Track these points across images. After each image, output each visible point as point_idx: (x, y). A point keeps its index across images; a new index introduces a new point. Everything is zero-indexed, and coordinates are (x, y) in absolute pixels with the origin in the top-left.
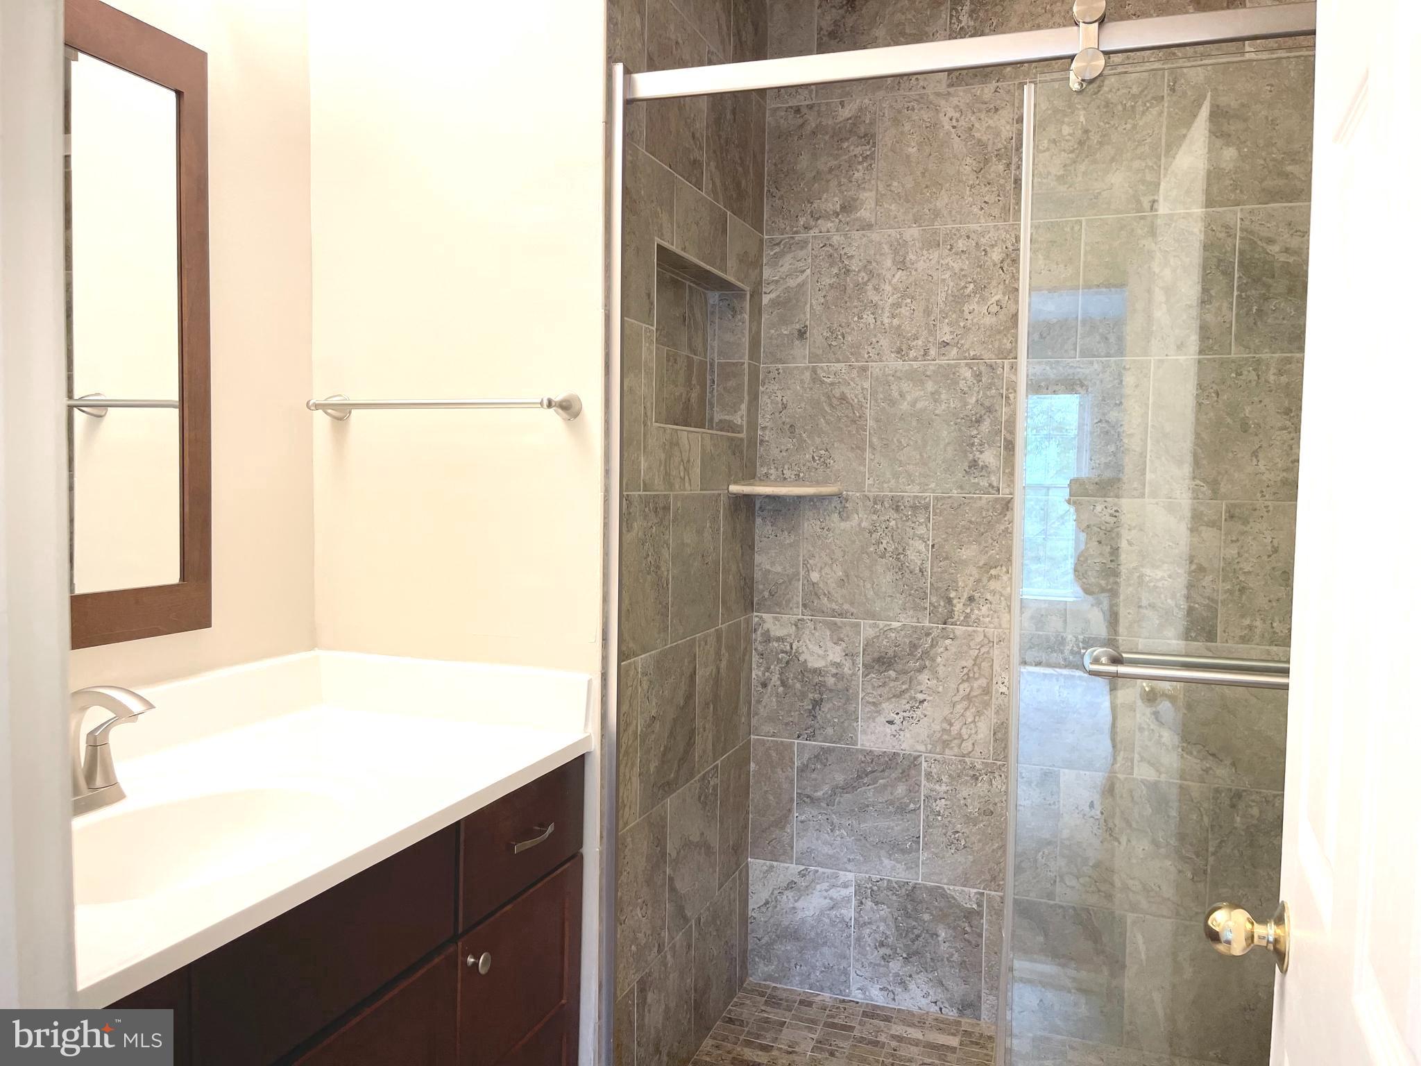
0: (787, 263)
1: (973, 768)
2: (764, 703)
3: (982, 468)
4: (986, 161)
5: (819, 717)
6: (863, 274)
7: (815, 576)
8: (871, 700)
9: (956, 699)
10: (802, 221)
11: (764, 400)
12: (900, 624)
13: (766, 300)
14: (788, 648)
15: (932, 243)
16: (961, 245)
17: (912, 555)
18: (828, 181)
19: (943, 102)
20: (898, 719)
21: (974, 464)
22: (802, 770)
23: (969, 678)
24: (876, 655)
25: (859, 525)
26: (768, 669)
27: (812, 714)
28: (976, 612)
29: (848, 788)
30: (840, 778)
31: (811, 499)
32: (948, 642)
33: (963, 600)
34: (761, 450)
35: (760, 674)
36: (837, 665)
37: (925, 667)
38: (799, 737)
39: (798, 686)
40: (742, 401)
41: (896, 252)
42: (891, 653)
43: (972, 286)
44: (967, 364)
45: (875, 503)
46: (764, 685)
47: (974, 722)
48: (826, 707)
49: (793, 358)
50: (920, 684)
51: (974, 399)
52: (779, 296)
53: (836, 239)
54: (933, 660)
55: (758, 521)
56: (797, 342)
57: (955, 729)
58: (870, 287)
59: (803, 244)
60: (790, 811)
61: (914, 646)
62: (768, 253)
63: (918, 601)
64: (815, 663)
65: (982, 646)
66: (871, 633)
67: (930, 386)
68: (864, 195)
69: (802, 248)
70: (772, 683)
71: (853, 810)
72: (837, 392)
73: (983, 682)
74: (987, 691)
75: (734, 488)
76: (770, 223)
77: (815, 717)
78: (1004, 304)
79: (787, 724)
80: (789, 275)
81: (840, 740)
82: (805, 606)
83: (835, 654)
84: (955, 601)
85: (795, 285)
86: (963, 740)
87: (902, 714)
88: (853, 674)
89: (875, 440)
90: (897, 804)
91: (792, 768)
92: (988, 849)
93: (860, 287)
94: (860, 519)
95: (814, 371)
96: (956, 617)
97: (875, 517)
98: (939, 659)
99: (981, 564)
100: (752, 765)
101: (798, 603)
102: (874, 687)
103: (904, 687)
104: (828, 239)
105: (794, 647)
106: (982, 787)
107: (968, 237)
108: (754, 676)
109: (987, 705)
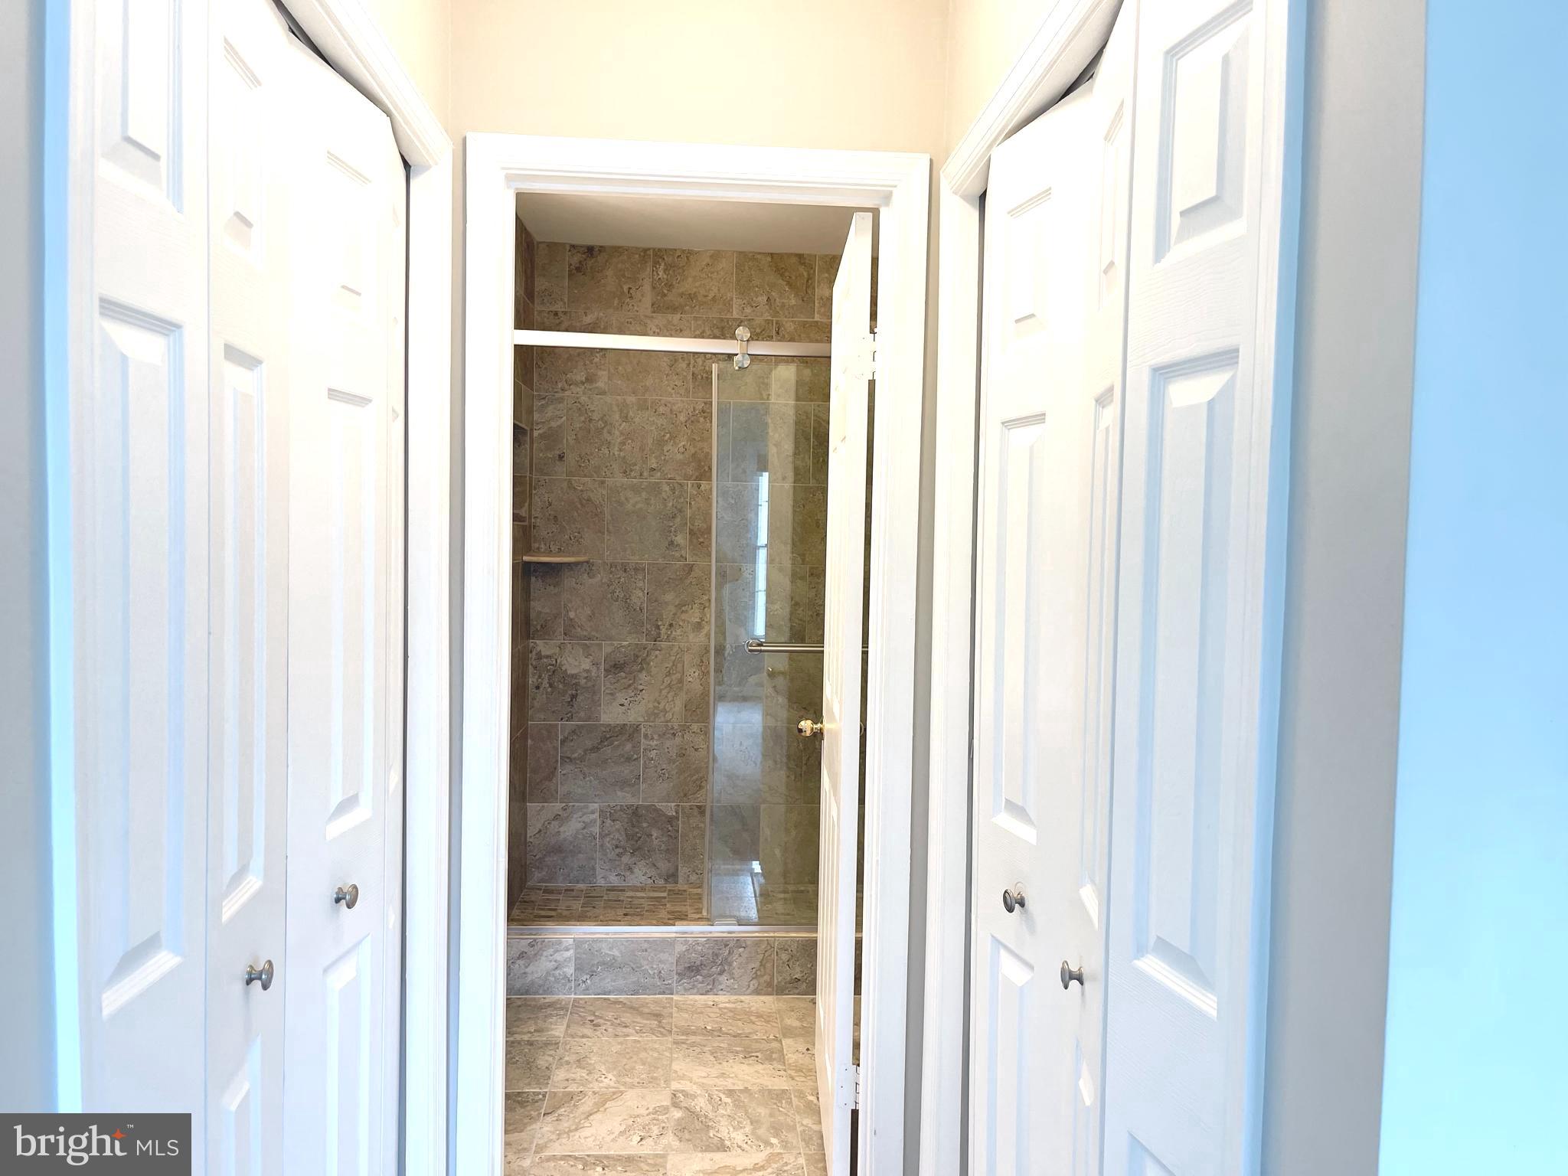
0: (550, 411)
1: (673, 728)
2: (537, 700)
3: (677, 546)
4: (676, 361)
5: (575, 706)
6: (600, 422)
7: (572, 615)
8: (609, 692)
9: (662, 687)
10: (560, 385)
11: (536, 499)
12: (627, 643)
13: (536, 434)
14: (554, 662)
15: (643, 406)
16: (661, 409)
17: (634, 599)
18: (577, 362)
19: (649, 322)
20: (626, 703)
21: (672, 543)
22: (563, 742)
23: (670, 673)
24: (612, 663)
25: (601, 580)
26: (540, 677)
27: (570, 704)
28: (674, 633)
29: (595, 749)
30: (589, 744)
31: (569, 564)
32: (657, 652)
33: (666, 627)
34: (534, 532)
35: (535, 680)
36: (588, 671)
37: (643, 669)
38: (562, 719)
39: (561, 686)
40: (525, 502)
41: (621, 411)
42: (622, 661)
43: (668, 435)
44: (666, 483)
45: (611, 567)
46: (538, 688)
47: (673, 700)
48: (580, 698)
49: (556, 473)
50: (640, 679)
51: (671, 504)
52: (545, 433)
53: (583, 399)
54: (648, 664)
55: (533, 579)
56: (557, 463)
57: (661, 706)
58: (605, 431)
59: (561, 400)
60: (555, 769)
61: (636, 656)
62: (537, 404)
63: (639, 628)
64: (571, 671)
65: (678, 654)
66: (609, 650)
67: (644, 494)
68: (600, 373)
69: (560, 403)
70: (543, 685)
71: (598, 763)
72: (585, 496)
73: (678, 675)
74: (681, 681)
75: (526, 558)
76: (538, 384)
77: (572, 706)
78: (687, 447)
79: (553, 712)
80: (552, 419)
81: (589, 719)
82: (565, 634)
83: (586, 664)
84: (661, 627)
85: (555, 426)
86: (667, 712)
87: (629, 699)
88: (598, 676)
89: (611, 527)
90: (626, 756)
91: (557, 740)
92: (682, 777)
93: (600, 431)
94: (601, 577)
95: (570, 481)
96: (662, 637)
97: (611, 576)
98: (652, 663)
99: (677, 603)
100: (529, 741)
101: (560, 632)
102: (611, 683)
103: (631, 682)
104: (578, 398)
105: (558, 661)
106: (678, 740)
107: (666, 405)
108: (530, 682)
109: (681, 689)
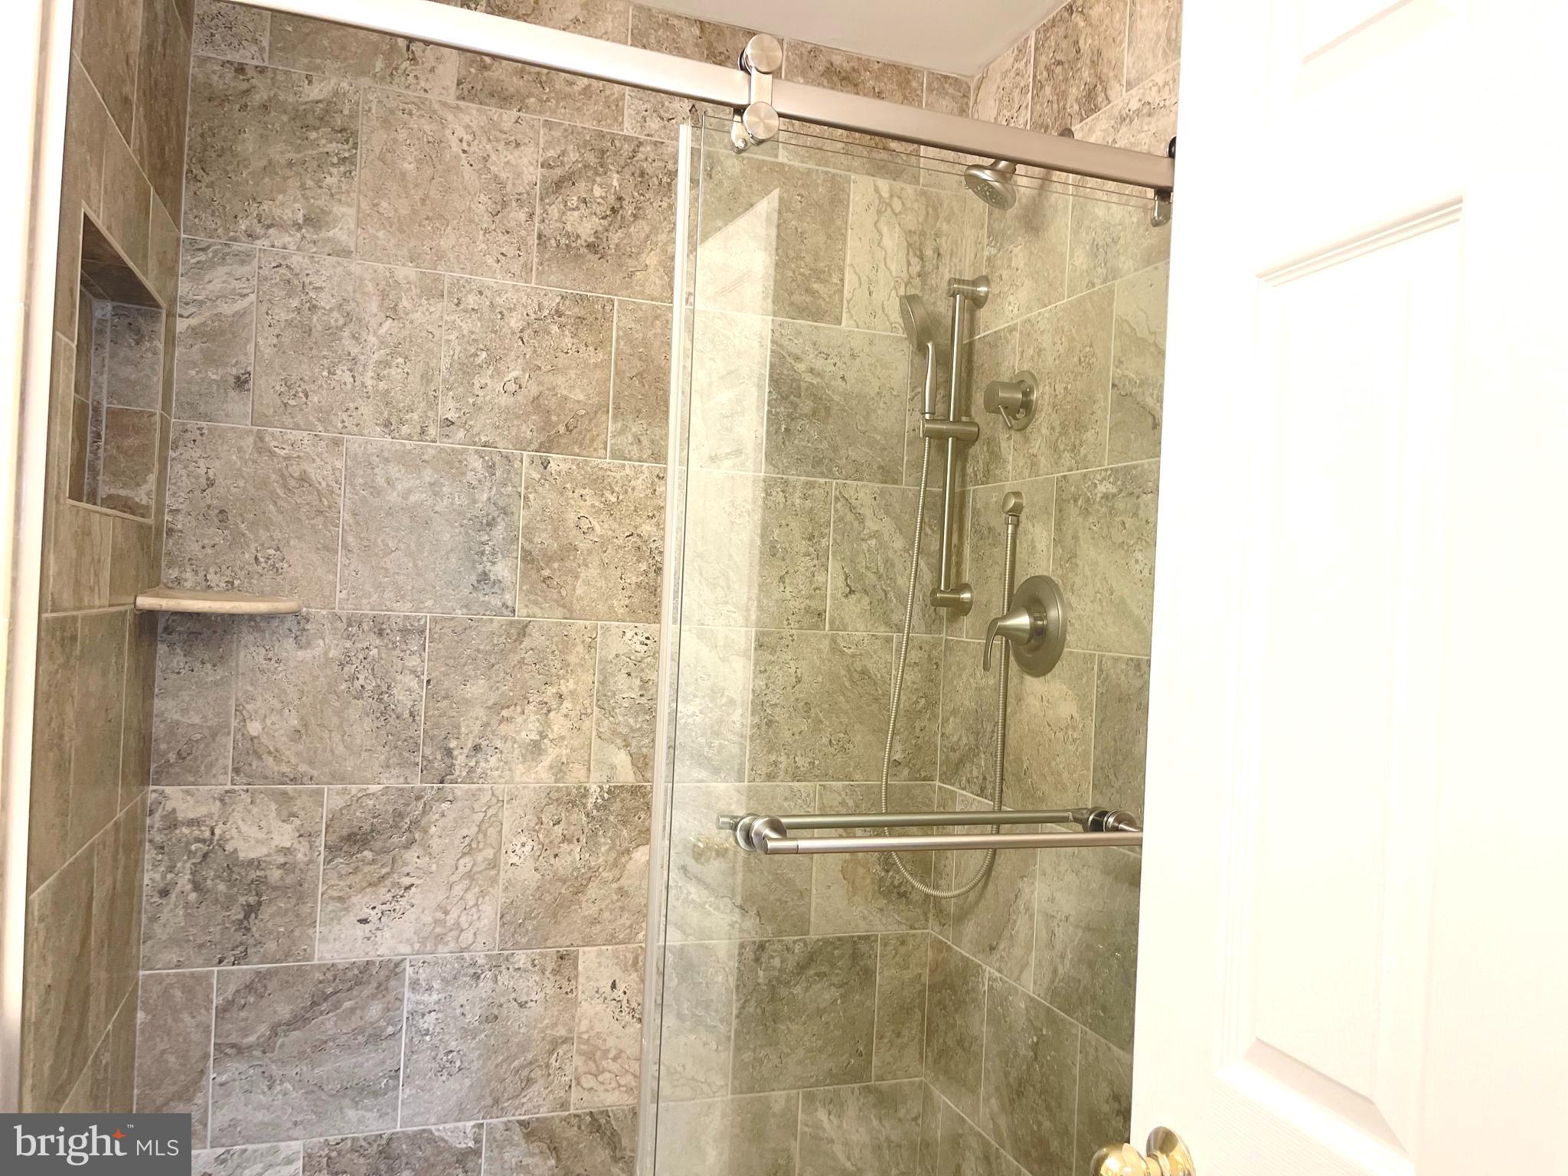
0: (218, 279)
1: (474, 964)
2: (162, 921)
3: (494, 583)
4: (505, 204)
5: (254, 929)
6: (335, 314)
7: (254, 728)
8: (336, 894)
9: (454, 878)
10: (243, 225)
11: (175, 470)
12: (381, 787)
13: (181, 325)
14: (207, 834)
15: (432, 291)
16: (471, 300)
17: (399, 694)
18: (285, 178)
19: (450, 117)
20: (373, 915)
21: (484, 577)
22: (223, 1011)
23: (471, 849)
24: (345, 832)
25: (326, 653)
26: (171, 869)
27: (243, 925)
28: (483, 764)
29: (298, 1021)
30: (284, 1011)
31: (252, 617)
32: (445, 806)
33: (466, 751)
34: (168, 544)
35: (157, 876)
36: (286, 851)
37: (414, 841)
38: (220, 962)
39: (222, 887)
40: (149, 470)
41: (384, 295)
42: (367, 827)
43: (484, 355)
44: (477, 452)
45: (349, 625)
46: (164, 893)
47: (476, 905)
48: (266, 912)
49: (227, 415)
50: (406, 864)
51: (485, 496)
52: (204, 324)
53: (297, 260)
54: (425, 831)
55: (162, 649)
56: (232, 394)
57: (451, 920)
58: (346, 334)
59: (244, 258)
60: (202, 1072)
61: (399, 815)
62: (187, 260)
63: (407, 755)
64: (248, 852)
65: (489, 807)
66: (339, 802)
67: (428, 475)
68: (338, 210)
69: (243, 262)
70: (178, 888)
71: (304, 1052)
72: (295, 470)
73: (489, 853)
74: (494, 864)
75: (145, 602)
76: (191, 217)
77: (248, 929)
78: (524, 382)
79: (201, 946)
80: (222, 296)
81: (287, 956)
82: (236, 771)
83: (284, 835)
84: (455, 753)
85: (229, 312)
86: (462, 931)
87: (380, 908)
88: (311, 861)
89: (350, 539)
90: (369, 1031)
91: (208, 1009)
92: (490, 1066)
93: (333, 333)
94: (326, 646)
95: (260, 437)
96: (457, 773)
97: (348, 644)
98: (433, 829)
99: (490, 703)
100: (140, 1016)
101: (225, 767)
102: (340, 877)
103: (384, 871)
104: (284, 258)
105: (217, 832)
106: (485, 986)
107: (481, 293)
108: (146, 881)
109: (494, 881)
